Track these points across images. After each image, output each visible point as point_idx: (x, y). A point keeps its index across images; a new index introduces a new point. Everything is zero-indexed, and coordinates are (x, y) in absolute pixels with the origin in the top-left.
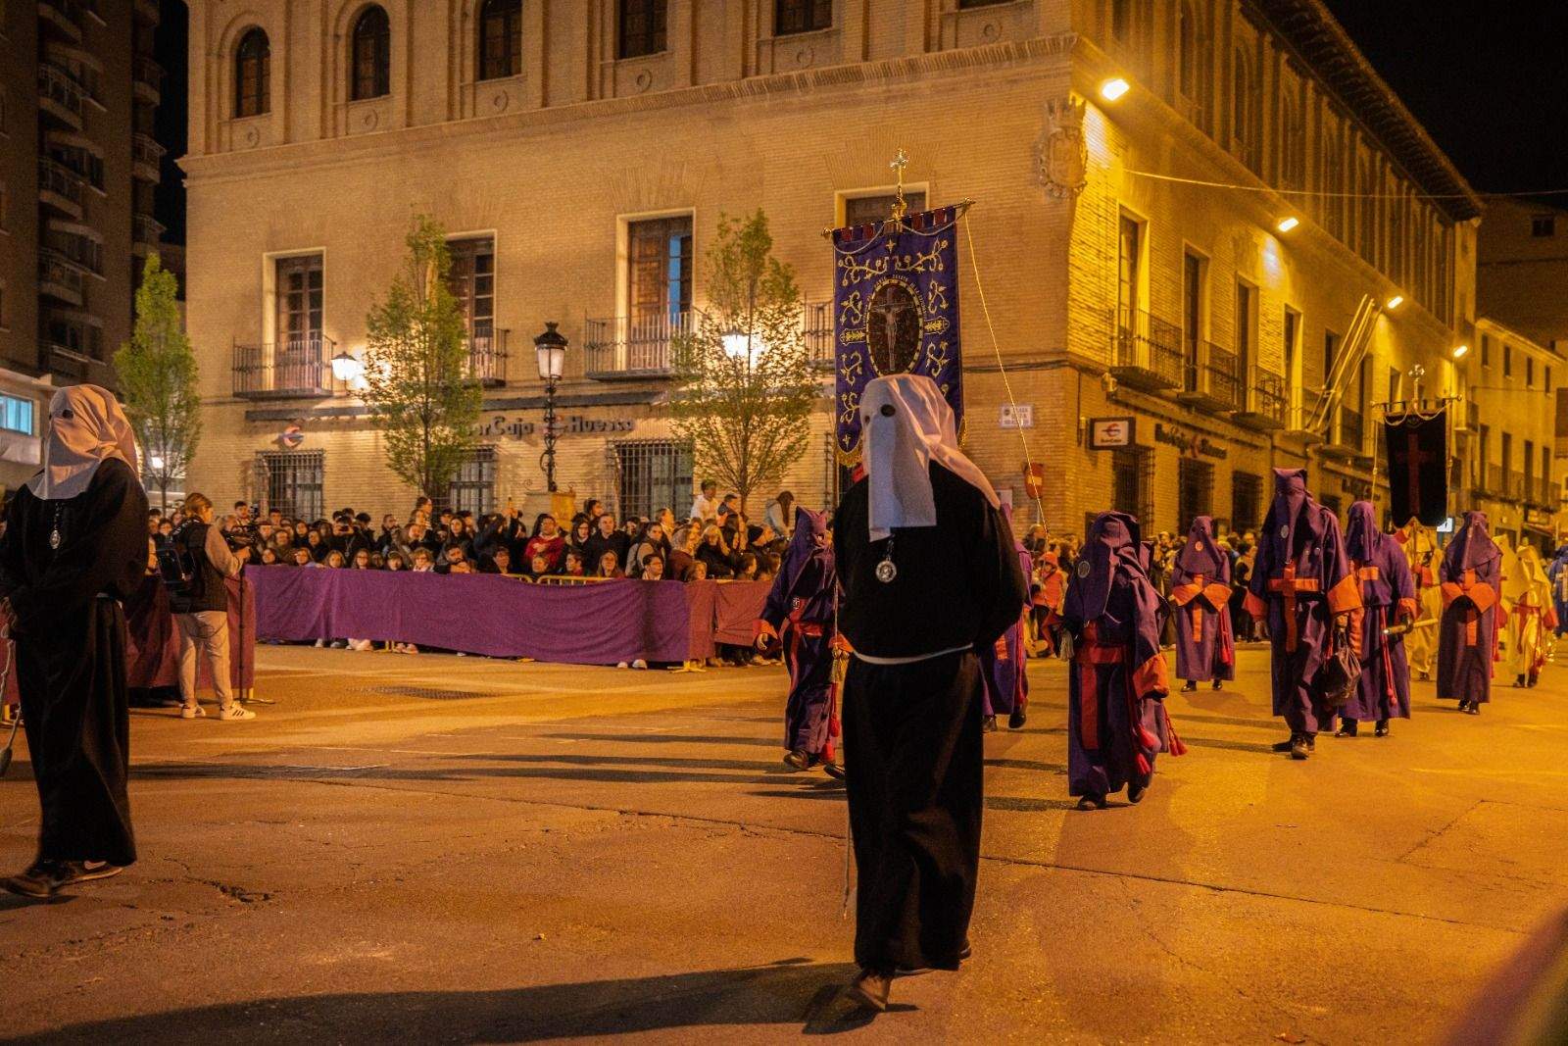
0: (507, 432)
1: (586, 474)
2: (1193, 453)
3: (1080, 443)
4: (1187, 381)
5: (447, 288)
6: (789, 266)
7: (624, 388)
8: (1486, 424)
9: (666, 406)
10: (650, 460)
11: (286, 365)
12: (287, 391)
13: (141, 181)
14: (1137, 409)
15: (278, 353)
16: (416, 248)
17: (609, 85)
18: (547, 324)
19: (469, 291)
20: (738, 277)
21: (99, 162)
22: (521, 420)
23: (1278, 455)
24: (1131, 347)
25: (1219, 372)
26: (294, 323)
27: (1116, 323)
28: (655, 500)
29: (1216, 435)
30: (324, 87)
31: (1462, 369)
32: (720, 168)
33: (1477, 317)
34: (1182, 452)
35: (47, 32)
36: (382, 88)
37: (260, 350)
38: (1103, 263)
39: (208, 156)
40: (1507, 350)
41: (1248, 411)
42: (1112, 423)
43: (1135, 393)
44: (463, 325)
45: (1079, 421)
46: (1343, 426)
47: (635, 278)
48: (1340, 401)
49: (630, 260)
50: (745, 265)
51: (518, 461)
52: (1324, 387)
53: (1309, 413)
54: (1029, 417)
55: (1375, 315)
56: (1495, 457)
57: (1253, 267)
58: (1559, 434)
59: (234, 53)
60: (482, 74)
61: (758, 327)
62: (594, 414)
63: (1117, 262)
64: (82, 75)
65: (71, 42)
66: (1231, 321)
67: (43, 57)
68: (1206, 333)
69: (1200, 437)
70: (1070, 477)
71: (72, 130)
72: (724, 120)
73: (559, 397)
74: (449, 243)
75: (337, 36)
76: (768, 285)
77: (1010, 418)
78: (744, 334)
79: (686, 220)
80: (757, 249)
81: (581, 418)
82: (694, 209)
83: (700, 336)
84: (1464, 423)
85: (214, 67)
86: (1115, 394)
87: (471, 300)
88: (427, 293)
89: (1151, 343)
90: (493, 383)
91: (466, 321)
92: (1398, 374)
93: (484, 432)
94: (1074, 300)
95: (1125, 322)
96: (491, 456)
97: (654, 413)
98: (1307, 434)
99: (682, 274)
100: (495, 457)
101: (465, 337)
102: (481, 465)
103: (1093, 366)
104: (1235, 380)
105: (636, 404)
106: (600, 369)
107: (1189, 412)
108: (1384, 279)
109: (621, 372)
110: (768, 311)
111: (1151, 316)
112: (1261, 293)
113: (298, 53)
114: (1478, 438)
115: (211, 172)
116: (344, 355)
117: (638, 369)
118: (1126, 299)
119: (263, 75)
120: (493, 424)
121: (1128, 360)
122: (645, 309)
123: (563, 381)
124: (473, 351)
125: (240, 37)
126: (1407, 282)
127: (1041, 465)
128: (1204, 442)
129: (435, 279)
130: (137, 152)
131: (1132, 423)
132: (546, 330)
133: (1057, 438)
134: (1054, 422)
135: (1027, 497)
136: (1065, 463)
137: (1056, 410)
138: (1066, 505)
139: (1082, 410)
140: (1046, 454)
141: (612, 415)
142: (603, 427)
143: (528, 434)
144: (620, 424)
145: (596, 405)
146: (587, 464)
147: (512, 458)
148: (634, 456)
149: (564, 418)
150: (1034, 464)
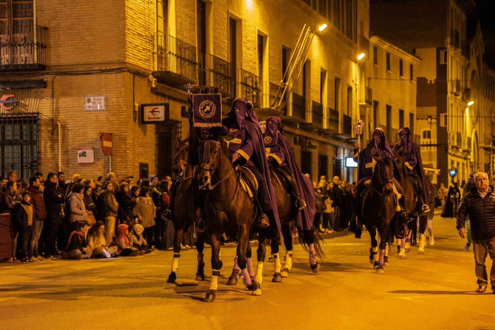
3: (135, 121)
4: (200, 79)
8: (376, 100)
14: (170, 97)
24: (165, 58)
25: (220, 73)
27: (156, 44)
31: (362, 67)
33: (371, 35)
38: (146, 6)
40: (388, 55)
42: (155, 107)
43: (168, 87)
45: (134, 106)
46: (294, 105)
48: (292, 89)
52: (282, 81)
53: (274, 97)
54: (103, 103)
55: (312, 35)
56: (383, 120)
57: (238, 7)
58: (419, 104)
63: (155, 5)
66: (226, 41)
68: (211, 50)
70: (129, 141)
77: (91, 104)
84: (364, 100)
86: (156, 88)
89: (177, 56)
92: (325, 72)
94: (129, 29)
95: (161, 43)
98: (272, 110)
103: (142, 71)
104: (229, 78)
108: (316, 13)
111: (177, 39)
112: (243, 23)
114: (372, 109)
118: (161, 28)
121: (164, 67)
126: (330, 14)
127: (111, 134)
131: (167, 107)
133: (121, 116)
134: (119, 107)
135: (103, 154)
136: (126, 132)
137: (119, 99)
138: (128, 159)
139: (136, 99)
140: (114, 127)
150: (107, 133)
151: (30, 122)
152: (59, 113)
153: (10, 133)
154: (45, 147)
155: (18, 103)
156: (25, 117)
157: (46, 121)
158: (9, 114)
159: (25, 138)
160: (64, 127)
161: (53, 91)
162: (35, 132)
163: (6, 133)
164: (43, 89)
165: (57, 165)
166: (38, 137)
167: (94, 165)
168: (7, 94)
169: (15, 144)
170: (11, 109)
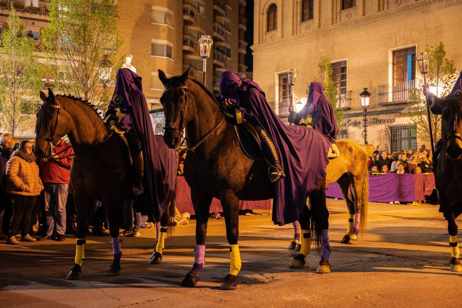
0: (351, 124)
1: (379, 137)
5: (331, 79)
6: (453, 61)
7: (392, 108)
9: (406, 113)
10: (401, 131)
11: (282, 107)
12: (282, 115)
13: (241, 54)
15: (279, 103)
16: (321, 67)
17: (386, 5)
18: (364, 89)
19: (339, 79)
20: (433, 67)
21: (230, 50)
22: (356, 120)
26: (284, 94)
28: (403, 144)
30: (293, 19)
32: (426, 29)
35: (216, 13)
36: (311, 17)
37: (274, 103)
39: (259, 45)
44: (337, 90)
47: (395, 70)
49: (393, 64)
50: (435, 62)
51: (355, 134)
59: (267, 13)
60: (343, 8)
61: (441, 83)
62: (381, 117)
64: (225, 24)
65: (222, 15)
67: (215, 21)
71: (222, 41)
72: (427, 12)
73: (369, 112)
74: (332, 64)
75: (297, 3)
76: (444, 68)
78: (435, 86)
79: (414, 48)
80: (440, 56)
81: (376, 118)
82: (416, 44)
83: (418, 88)
85: (261, 17)
87: (339, 82)
88: (325, 81)
90: (347, 109)
91: (338, 89)
93: (344, 125)
96: (346, 133)
97: (402, 115)
99: (412, 67)
100: (347, 133)
101: (337, 95)
102: (343, 135)
105: (396, 113)
106: (383, 102)
109: (390, 102)
110: (444, 78)
113: (285, 9)
115: (259, 50)
116: (299, 103)
117: (397, 101)
119: (275, 17)
120: (347, 123)
122: (399, 80)
123: (370, 107)
124: (340, 98)
125: (269, 7)
129: (328, 76)
130: (240, 45)
132: (363, 91)
141: (387, 117)
142: (384, 121)
143: (358, 125)
144: (390, 120)
145: (381, 114)
146: (379, 134)
147: (353, 133)
148: (395, 130)
149: (370, 119)
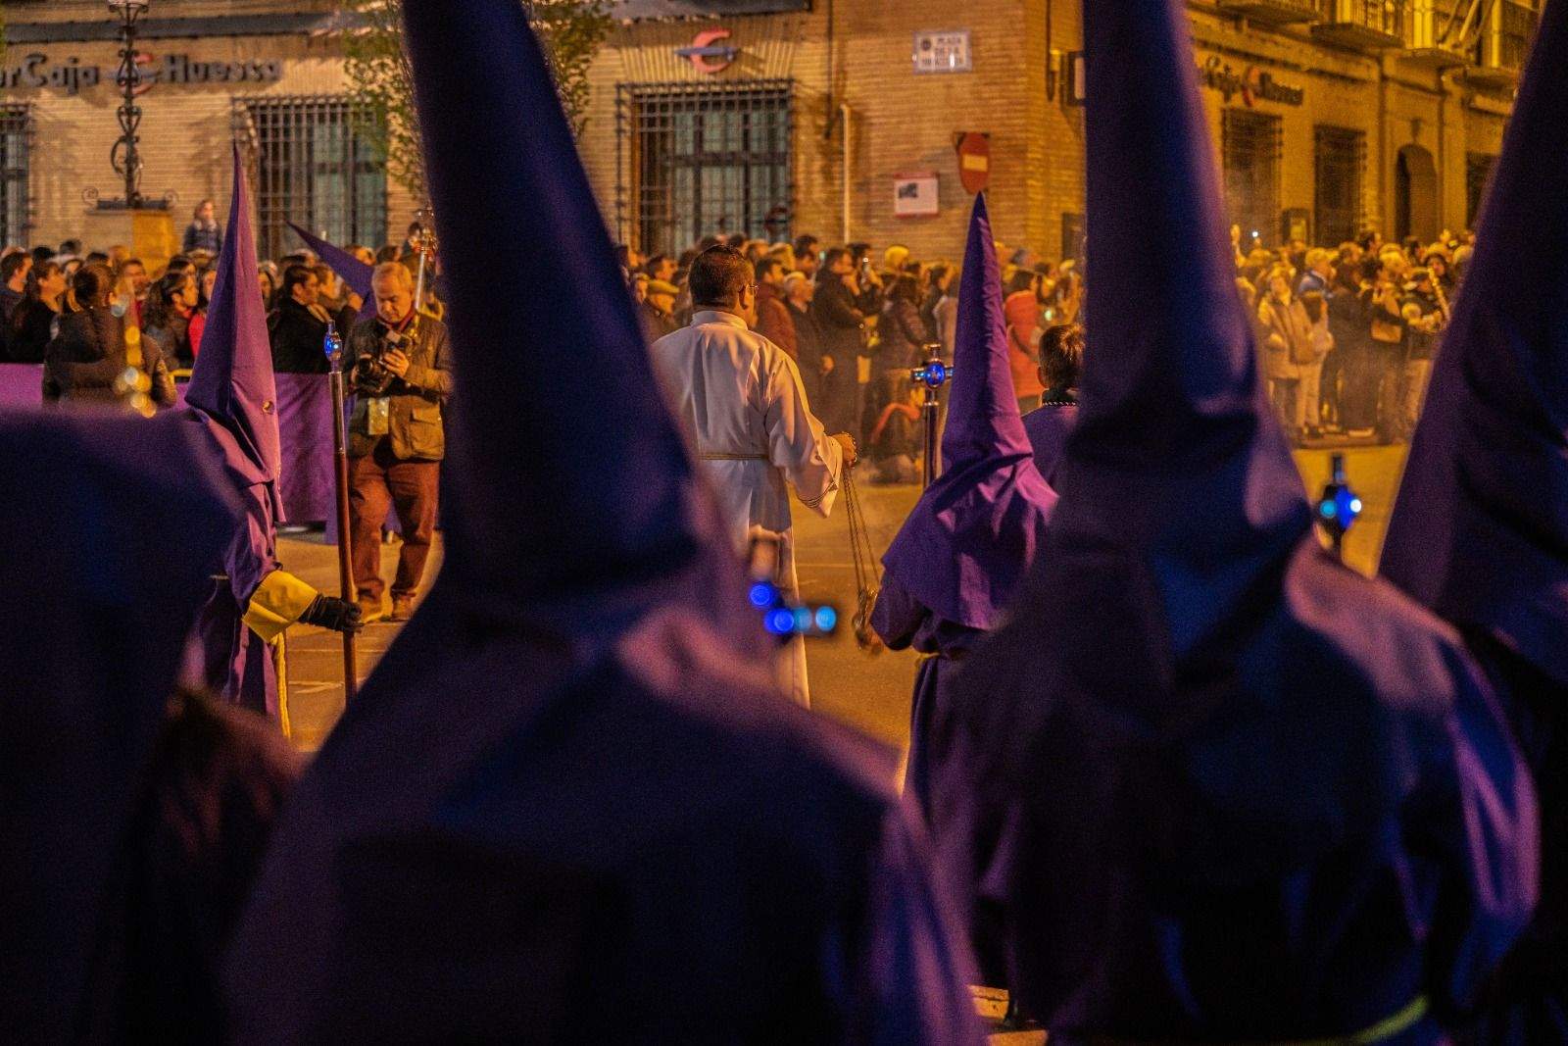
0: (51, 80)
1: (195, 157)
2: (1247, 102)
3: (1050, 95)
7: (264, 6)
9: (337, 39)
10: (310, 132)
22: (76, 61)
23: (1392, 93)
28: (320, 201)
29: (1285, 65)
34: (1227, 98)
41: (1339, 20)
45: (1049, 58)
46: (1506, 35)
51: (73, 134)
53: (1445, 16)
54: (963, 48)
62: (209, 51)
69: (1256, 72)
70: (1034, 154)
73: (144, 21)
77: (932, 55)
81: (186, 57)
93: (8, 79)
96: (22, 124)
97: (315, 49)
98: (1442, 52)
100: (30, 125)
102: (3, 140)
105: (285, 33)
107: (1238, 28)
120: (24, 70)
127: (986, 136)
128: (1264, 78)
133: (1012, 87)
134: (1006, 60)
135: (964, 191)
136: (1027, 131)
137: (1009, 39)
138: (1030, 203)
139: (1053, 38)
140: (995, 116)
141: (240, 52)
142: (226, 73)
143: (88, 85)
144: (255, 68)
145: (211, 35)
146: (195, 139)
147: (62, 127)
148: (281, 124)
149: (152, 58)
150: (974, 135)
151: (770, 102)
152: (845, 79)
153: (716, 134)
154: (809, 173)
155: (737, 55)
156: (756, 92)
157: (810, 102)
158: (715, 83)
159: (754, 147)
160: (859, 118)
161: (830, 21)
162: (781, 132)
163: (707, 135)
164: (805, 16)
165: (840, 219)
166: (789, 144)
167: (939, 220)
168: (711, 30)
169: (729, 163)
170: (722, 70)
